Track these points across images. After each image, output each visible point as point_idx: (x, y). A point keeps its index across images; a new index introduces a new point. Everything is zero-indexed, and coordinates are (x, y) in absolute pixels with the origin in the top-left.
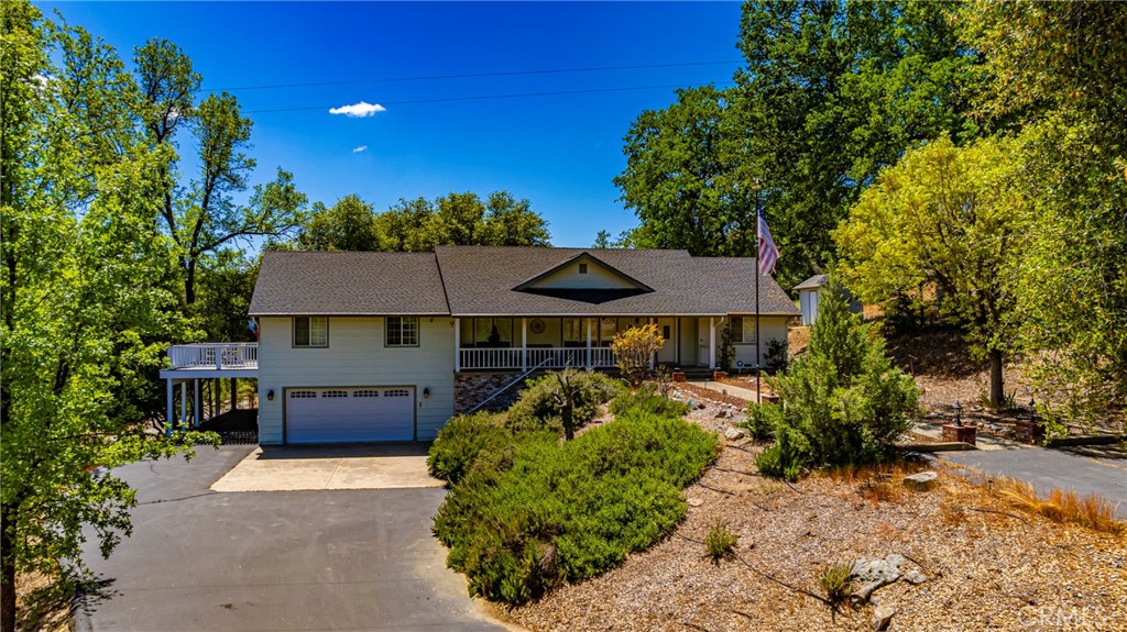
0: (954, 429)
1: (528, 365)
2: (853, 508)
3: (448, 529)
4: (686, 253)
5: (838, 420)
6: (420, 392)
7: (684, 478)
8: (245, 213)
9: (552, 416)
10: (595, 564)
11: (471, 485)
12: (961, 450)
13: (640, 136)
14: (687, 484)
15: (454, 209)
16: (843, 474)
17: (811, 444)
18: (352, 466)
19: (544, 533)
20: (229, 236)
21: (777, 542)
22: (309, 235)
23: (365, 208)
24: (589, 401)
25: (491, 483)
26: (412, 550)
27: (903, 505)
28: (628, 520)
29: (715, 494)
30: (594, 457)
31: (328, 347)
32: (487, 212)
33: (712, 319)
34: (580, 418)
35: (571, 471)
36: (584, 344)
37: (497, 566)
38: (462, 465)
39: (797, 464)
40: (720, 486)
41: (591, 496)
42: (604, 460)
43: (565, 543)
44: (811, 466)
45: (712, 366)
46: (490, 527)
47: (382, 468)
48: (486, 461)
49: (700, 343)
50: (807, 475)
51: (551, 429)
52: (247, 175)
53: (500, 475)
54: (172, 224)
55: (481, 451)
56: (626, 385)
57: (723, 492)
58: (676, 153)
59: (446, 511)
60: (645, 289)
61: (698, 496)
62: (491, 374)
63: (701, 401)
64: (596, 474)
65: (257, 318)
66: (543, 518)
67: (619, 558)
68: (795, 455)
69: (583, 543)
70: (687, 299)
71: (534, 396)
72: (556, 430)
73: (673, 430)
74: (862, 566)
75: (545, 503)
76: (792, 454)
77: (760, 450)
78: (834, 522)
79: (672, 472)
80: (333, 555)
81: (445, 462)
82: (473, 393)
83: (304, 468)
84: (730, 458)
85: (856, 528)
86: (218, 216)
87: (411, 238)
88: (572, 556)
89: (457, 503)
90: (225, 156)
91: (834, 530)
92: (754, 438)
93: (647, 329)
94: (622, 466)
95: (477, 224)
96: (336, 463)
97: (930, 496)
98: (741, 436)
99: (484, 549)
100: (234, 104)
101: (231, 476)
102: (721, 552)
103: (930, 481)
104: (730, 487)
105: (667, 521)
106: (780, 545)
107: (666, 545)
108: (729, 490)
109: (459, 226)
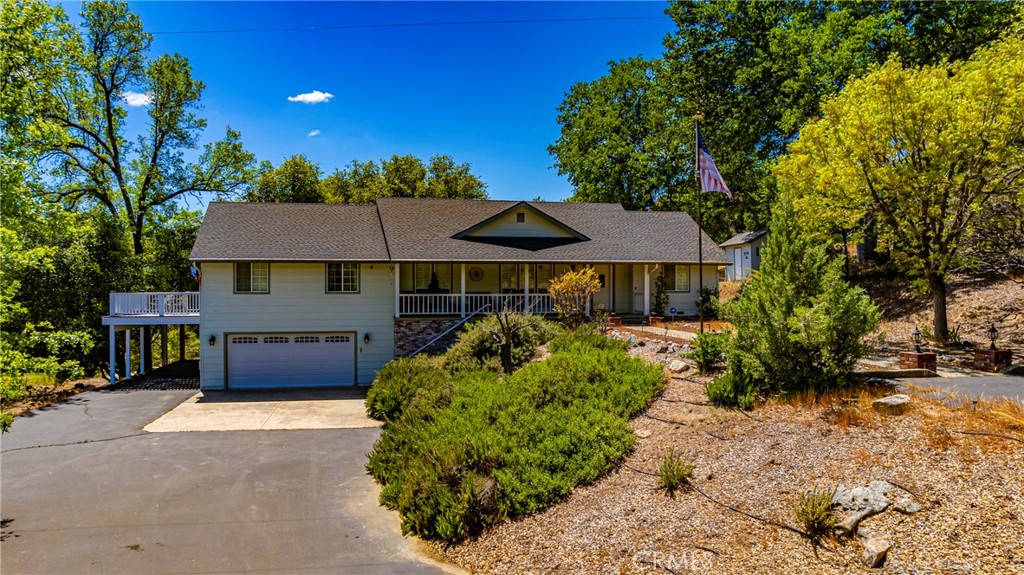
0: (913, 356)
1: (467, 310)
2: (820, 434)
3: (382, 467)
4: (619, 206)
5: (797, 342)
6: (360, 337)
7: (630, 409)
8: (195, 171)
9: (491, 356)
10: (538, 498)
11: (407, 421)
12: (923, 377)
13: (573, 106)
14: (633, 416)
15: (397, 170)
16: (804, 400)
17: (766, 370)
18: (291, 408)
19: (483, 467)
20: (178, 193)
21: (738, 471)
22: (256, 193)
23: (311, 167)
24: (527, 342)
25: (427, 418)
26: (344, 488)
27: (876, 429)
28: (572, 452)
29: (663, 424)
30: (535, 390)
31: (269, 293)
32: (429, 175)
33: (646, 266)
34: (519, 359)
35: (512, 404)
36: (523, 291)
37: (432, 501)
38: (399, 404)
39: (752, 392)
40: (669, 417)
41: (532, 427)
42: (546, 392)
43: (505, 477)
44: (766, 393)
45: (647, 313)
46: (426, 461)
47: (321, 410)
48: (424, 399)
49: (635, 291)
50: (764, 402)
51: (490, 369)
52: (197, 135)
53: (438, 412)
54: (120, 179)
55: (419, 390)
56: (564, 328)
57: (672, 422)
58: (607, 119)
59: (381, 448)
60: (580, 237)
61: (646, 427)
62: (430, 320)
63: (640, 340)
64: (538, 406)
65: (198, 264)
66: (481, 450)
67: (563, 492)
68: (750, 382)
69: (524, 477)
70: (622, 247)
71: (473, 337)
72: (495, 370)
73: (616, 362)
74: (844, 494)
75: (483, 436)
76: (747, 380)
77: (709, 380)
78: (800, 449)
79: (617, 403)
80: (260, 492)
81: (383, 402)
82: (412, 339)
83: (242, 411)
84: (677, 389)
85: (826, 454)
86: (166, 171)
87: (355, 197)
88: (513, 490)
89: (392, 439)
90: (175, 116)
91: (801, 458)
92: (701, 369)
93: (584, 273)
94: (564, 398)
95: (418, 184)
96: (275, 405)
97: (905, 419)
98: (687, 368)
99: (418, 484)
100: (185, 65)
101: (166, 418)
102: (676, 483)
103: (904, 404)
104: (679, 417)
105: (614, 452)
106: (742, 475)
107: (614, 478)
108: (679, 421)
109: (402, 185)
